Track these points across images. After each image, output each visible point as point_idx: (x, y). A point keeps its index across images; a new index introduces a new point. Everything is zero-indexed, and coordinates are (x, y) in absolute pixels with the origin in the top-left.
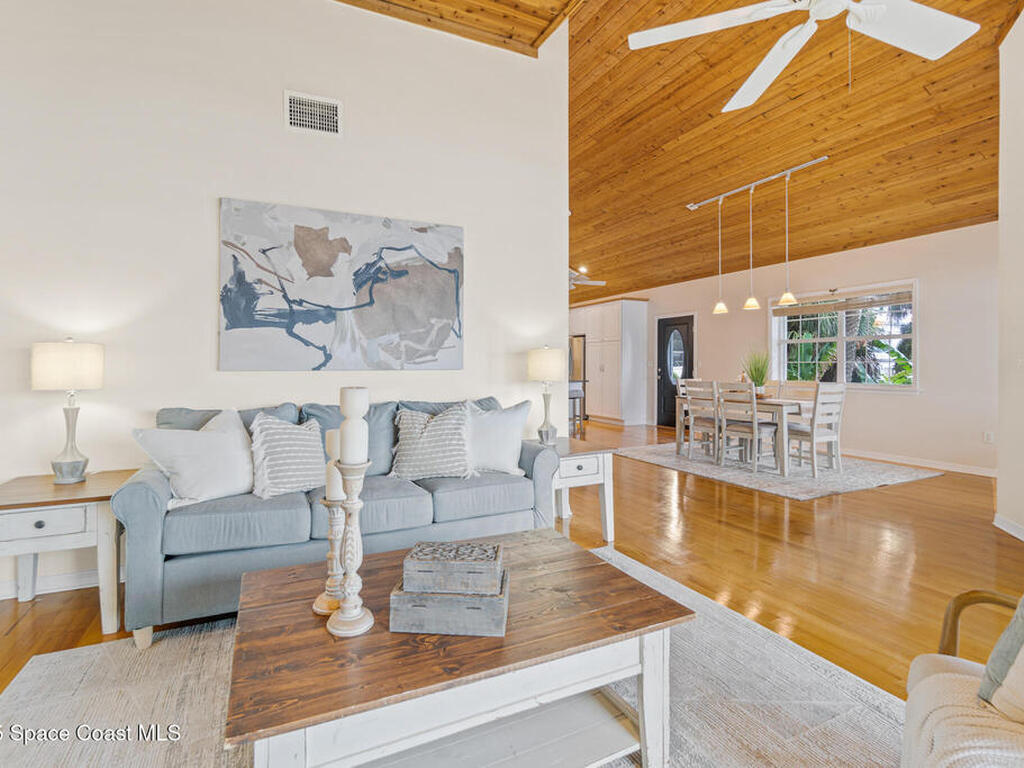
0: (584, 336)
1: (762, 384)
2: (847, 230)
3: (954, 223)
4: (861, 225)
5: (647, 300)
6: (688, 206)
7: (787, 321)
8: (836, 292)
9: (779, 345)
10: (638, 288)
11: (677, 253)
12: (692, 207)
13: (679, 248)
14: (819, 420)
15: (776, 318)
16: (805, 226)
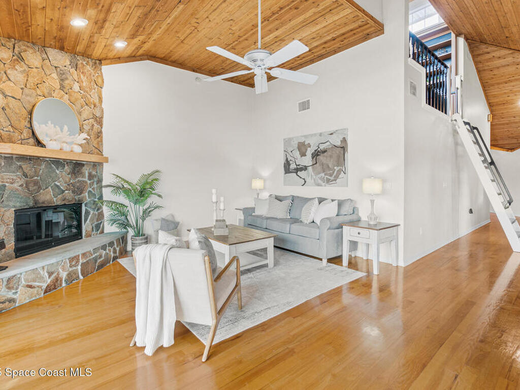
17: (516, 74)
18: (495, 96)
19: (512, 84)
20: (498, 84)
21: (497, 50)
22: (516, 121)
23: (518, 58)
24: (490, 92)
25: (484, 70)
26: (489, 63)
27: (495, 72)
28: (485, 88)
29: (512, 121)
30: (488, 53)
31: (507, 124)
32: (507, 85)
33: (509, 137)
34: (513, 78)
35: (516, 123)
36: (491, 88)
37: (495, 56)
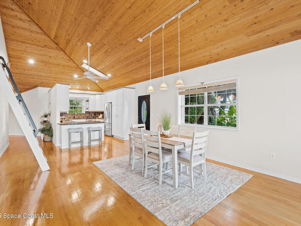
0: (111, 103)
1: (168, 129)
2: (208, 54)
3: (256, 48)
4: (215, 50)
5: (134, 88)
6: (138, 39)
7: (184, 97)
8: (203, 84)
9: (181, 107)
10: (131, 84)
11: (141, 67)
12: (140, 40)
13: (141, 64)
14: (194, 153)
15: (180, 96)
16: (190, 51)
17: (30, 39)
18: (13, 50)
19: (26, 45)
20: (17, 41)
21: (19, 12)
22: (25, 73)
23: (32, 27)
24: (10, 45)
25: (8, 24)
26: (12, 20)
27: (16, 30)
28: (6, 39)
29: (22, 73)
30: (13, 10)
31: (19, 74)
32: (23, 44)
33: (19, 84)
34: (27, 41)
35: (25, 74)
36: (12, 42)
37: (18, 16)
